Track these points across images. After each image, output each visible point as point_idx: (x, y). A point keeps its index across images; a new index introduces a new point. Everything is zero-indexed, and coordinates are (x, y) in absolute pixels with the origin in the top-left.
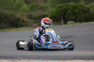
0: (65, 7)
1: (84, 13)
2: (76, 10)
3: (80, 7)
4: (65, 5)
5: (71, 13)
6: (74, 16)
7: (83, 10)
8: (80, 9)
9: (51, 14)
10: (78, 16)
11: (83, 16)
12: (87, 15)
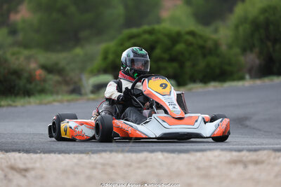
0: (147, 36)
1: (204, 56)
2: (180, 47)
3: (190, 38)
4: (145, 32)
5: (166, 56)
6: (175, 65)
7: (202, 47)
8: (190, 44)
9: (105, 58)
10: (188, 64)
11: (202, 64)
12: (213, 60)
